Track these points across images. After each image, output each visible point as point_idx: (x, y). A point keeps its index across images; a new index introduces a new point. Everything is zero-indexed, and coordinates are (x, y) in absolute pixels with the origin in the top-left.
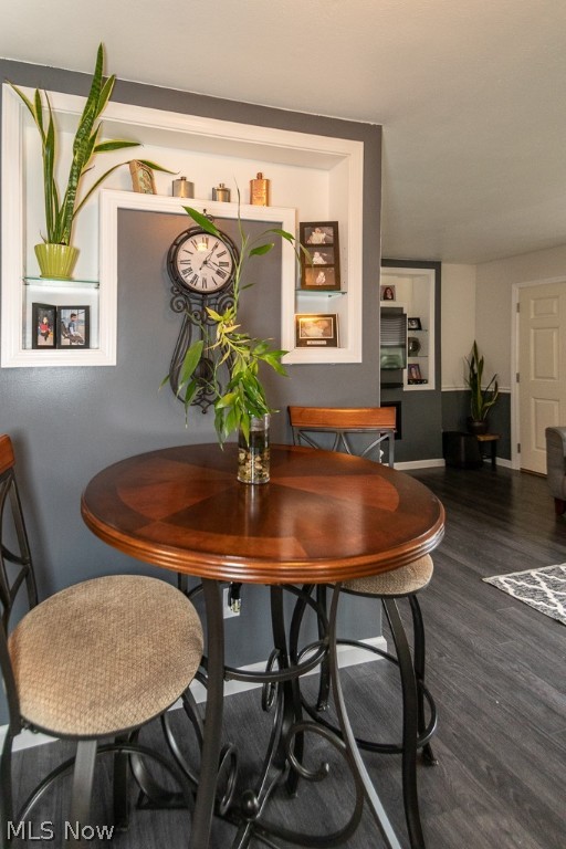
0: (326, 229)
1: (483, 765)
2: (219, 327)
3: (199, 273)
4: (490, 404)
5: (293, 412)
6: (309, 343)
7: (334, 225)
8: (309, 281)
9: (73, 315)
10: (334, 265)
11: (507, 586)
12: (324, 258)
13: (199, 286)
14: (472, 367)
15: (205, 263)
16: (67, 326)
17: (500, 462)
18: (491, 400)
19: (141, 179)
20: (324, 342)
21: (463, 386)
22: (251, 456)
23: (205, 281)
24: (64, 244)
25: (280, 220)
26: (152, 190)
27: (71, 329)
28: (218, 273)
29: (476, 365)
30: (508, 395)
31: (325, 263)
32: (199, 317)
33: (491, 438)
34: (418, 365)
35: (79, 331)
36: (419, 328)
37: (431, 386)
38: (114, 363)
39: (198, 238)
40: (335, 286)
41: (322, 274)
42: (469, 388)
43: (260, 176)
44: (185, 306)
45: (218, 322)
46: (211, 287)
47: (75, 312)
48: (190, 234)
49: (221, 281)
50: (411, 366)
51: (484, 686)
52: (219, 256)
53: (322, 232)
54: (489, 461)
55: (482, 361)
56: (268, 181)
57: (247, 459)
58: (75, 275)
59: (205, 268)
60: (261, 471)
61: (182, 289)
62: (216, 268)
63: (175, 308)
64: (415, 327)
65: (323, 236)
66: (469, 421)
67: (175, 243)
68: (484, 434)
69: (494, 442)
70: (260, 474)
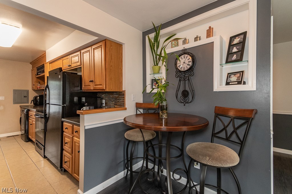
0: (241, 36)
5: (216, 108)
6: (230, 83)
7: (244, 33)
10: (241, 51)
12: (237, 49)
19: (173, 44)
20: (237, 83)
23: (184, 68)
25: (213, 41)
26: (178, 45)
31: (237, 51)
32: (182, 78)
40: (240, 59)
41: (235, 56)
43: (210, 27)
44: (179, 76)
52: (188, 60)
53: (239, 38)
56: (213, 28)
59: (184, 64)
63: (176, 77)
67: (177, 59)
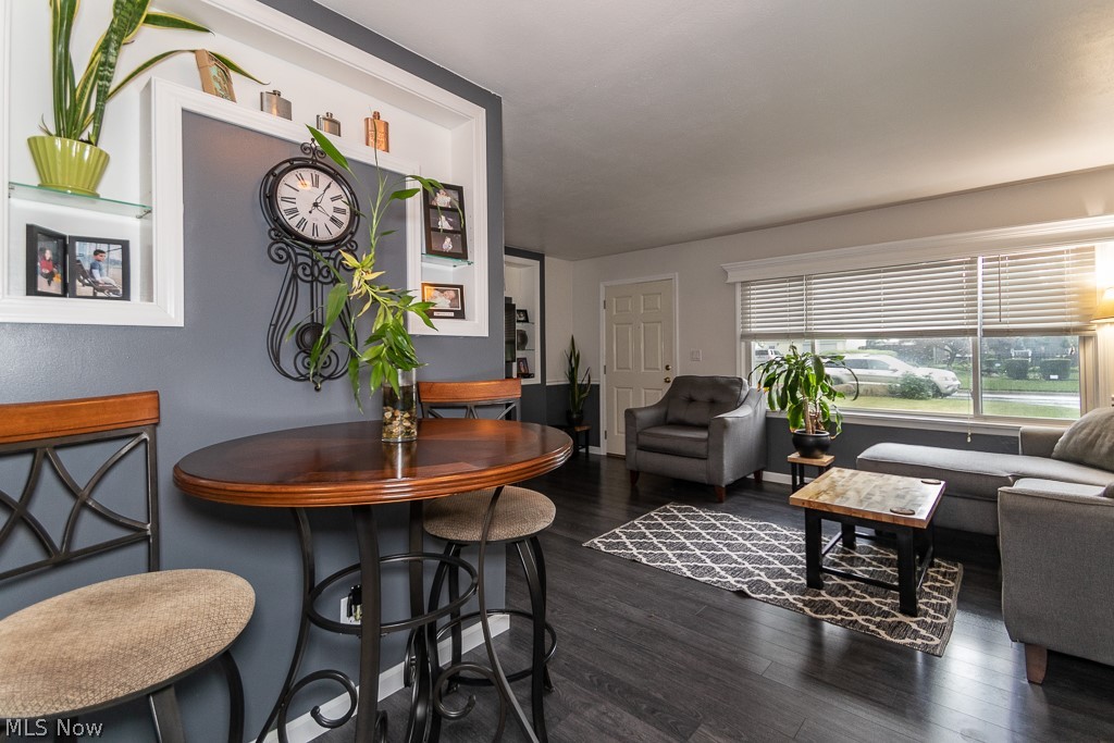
0: (451, 192)
1: (587, 676)
2: (357, 274)
3: (307, 216)
4: (585, 395)
5: (422, 388)
6: (435, 314)
7: (459, 190)
8: (434, 246)
9: (97, 252)
10: (460, 233)
11: (600, 545)
12: (450, 224)
13: (307, 233)
14: (570, 361)
15: (316, 205)
16: (87, 267)
17: (593, 450)
18: (585, 392)
19: (215, 78)
20: (452, 314)
21: (563, 380)
22: (398, 413)
23: (315, 227)
24: (89, 142)
25: (401, 172)
26: (229, 95)
27: (96, 272)
28: (333, 220)
29: (574, 358)
30: (598, 386)
31: (451, 228)
32: (308, 271)
33: (586, 428)
34: (525, 359)
35: (110, 276)
36: (527, 321)
37: (537, 380)
38: (181, 324)
39: (306, 173)
40: (461, 254)
41: (448, 240)
42: (568, 382)
43: (377, 115)
44: (289, 256)
45: (355, 269)
46: (323, 236)
47: (104, 247)
48: (293, 165)
49: (336, 232)
50: (520, 360)
51: (587, 622)
52: (333, 199)
53: (447, 195)
54: (583, 450)
55: (578, 356)
56: (386, 123)
57: (394, 417)
58: (103, 190)
59: (315, 211)
60: (409, 428)
61: (284, 234)
62: (331, 213)
63: (277, 258)
64: (522, 319)
65: (448, 199)
66: (569, 413)
67: (271, 172)
68: (580, 425)
69: (587, 432)
70: (407, 431)
